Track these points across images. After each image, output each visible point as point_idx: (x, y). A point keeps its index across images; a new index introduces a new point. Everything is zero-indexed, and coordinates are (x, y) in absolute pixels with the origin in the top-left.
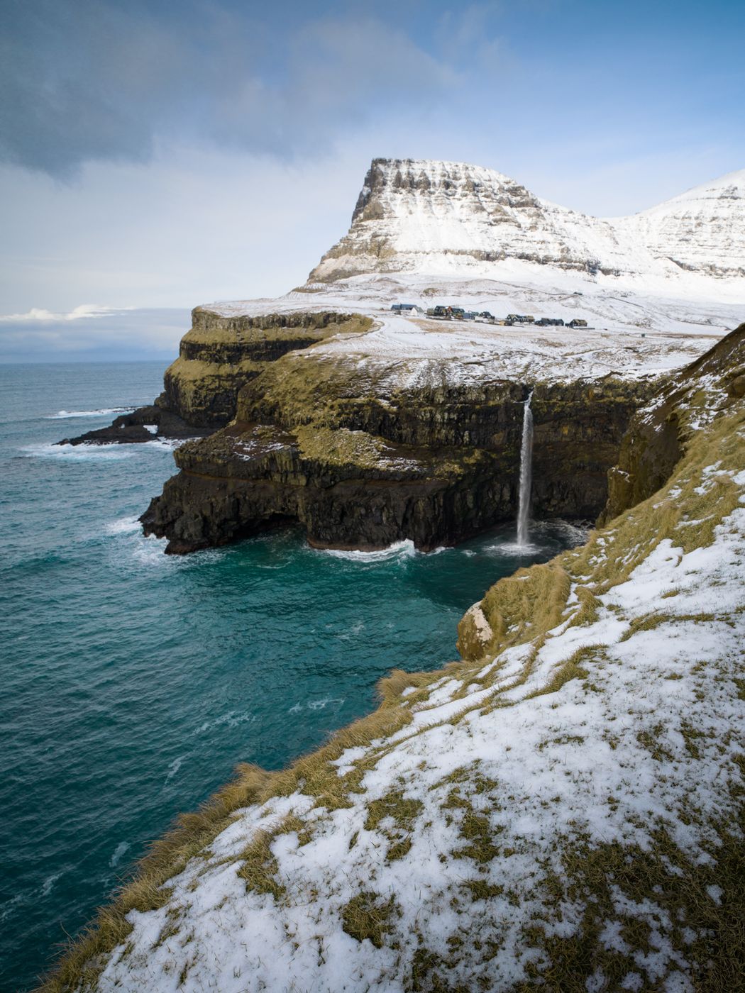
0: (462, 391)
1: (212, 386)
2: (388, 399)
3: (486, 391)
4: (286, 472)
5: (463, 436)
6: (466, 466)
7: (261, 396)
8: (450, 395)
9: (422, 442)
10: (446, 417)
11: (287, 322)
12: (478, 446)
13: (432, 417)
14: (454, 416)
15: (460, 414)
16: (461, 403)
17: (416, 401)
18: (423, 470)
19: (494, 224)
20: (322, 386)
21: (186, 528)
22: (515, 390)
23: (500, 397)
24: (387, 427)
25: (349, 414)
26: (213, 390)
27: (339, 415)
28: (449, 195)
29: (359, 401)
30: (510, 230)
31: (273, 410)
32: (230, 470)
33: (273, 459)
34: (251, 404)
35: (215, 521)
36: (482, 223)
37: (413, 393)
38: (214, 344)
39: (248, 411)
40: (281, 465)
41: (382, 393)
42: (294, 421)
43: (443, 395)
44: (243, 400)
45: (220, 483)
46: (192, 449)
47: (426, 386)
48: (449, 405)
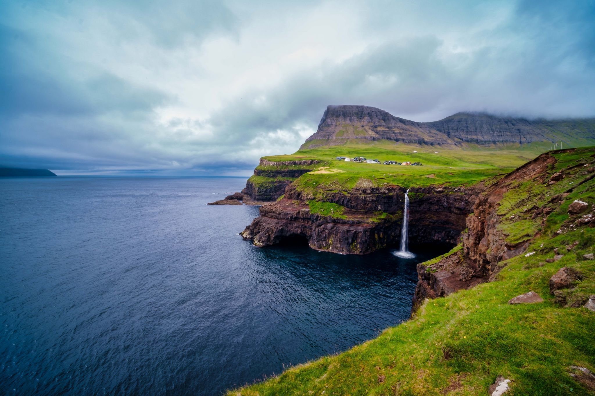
0: (377, 189)
1: (265, 186)
2: (346, 191)
3: (388, 189)
4: (304, 218)
5: (378, 207)
6: (379, 219)
7: (295, 189)
8: (373, 190)
9: (361, 208)
10: (371, 199)
11: (296, 163)
12: (384, 211)
13: (365, 198)
14: (375, 199)
16: (378, 193)
17: (358, 192)
18: (361, 220)
19: (376, 127)
20: (319, 186)
21: (262, 238)
22: (401, 189)
23: (394, 192)
24: (345, 202)
25: (330, 197)
26: (266, 187)
27: (326, 197)
28: (358, 117)
29: (334, 192)
30: (383, 129)
31: (299, 194)
32: (281, 216)
33: (299, 213)
34: (291, 192)
35: (273, 236)
36: (371, 127)
37: (357, 189)
38: (268, 171)
39: (289, 194)
40: (302, 215)
41: (344, 189)
42: (308, 198)
43: (370, 190)
44: (288, 190)
45: (276, 221)
46: (266, 207)
47: (363, 186)
48: (372, 194)
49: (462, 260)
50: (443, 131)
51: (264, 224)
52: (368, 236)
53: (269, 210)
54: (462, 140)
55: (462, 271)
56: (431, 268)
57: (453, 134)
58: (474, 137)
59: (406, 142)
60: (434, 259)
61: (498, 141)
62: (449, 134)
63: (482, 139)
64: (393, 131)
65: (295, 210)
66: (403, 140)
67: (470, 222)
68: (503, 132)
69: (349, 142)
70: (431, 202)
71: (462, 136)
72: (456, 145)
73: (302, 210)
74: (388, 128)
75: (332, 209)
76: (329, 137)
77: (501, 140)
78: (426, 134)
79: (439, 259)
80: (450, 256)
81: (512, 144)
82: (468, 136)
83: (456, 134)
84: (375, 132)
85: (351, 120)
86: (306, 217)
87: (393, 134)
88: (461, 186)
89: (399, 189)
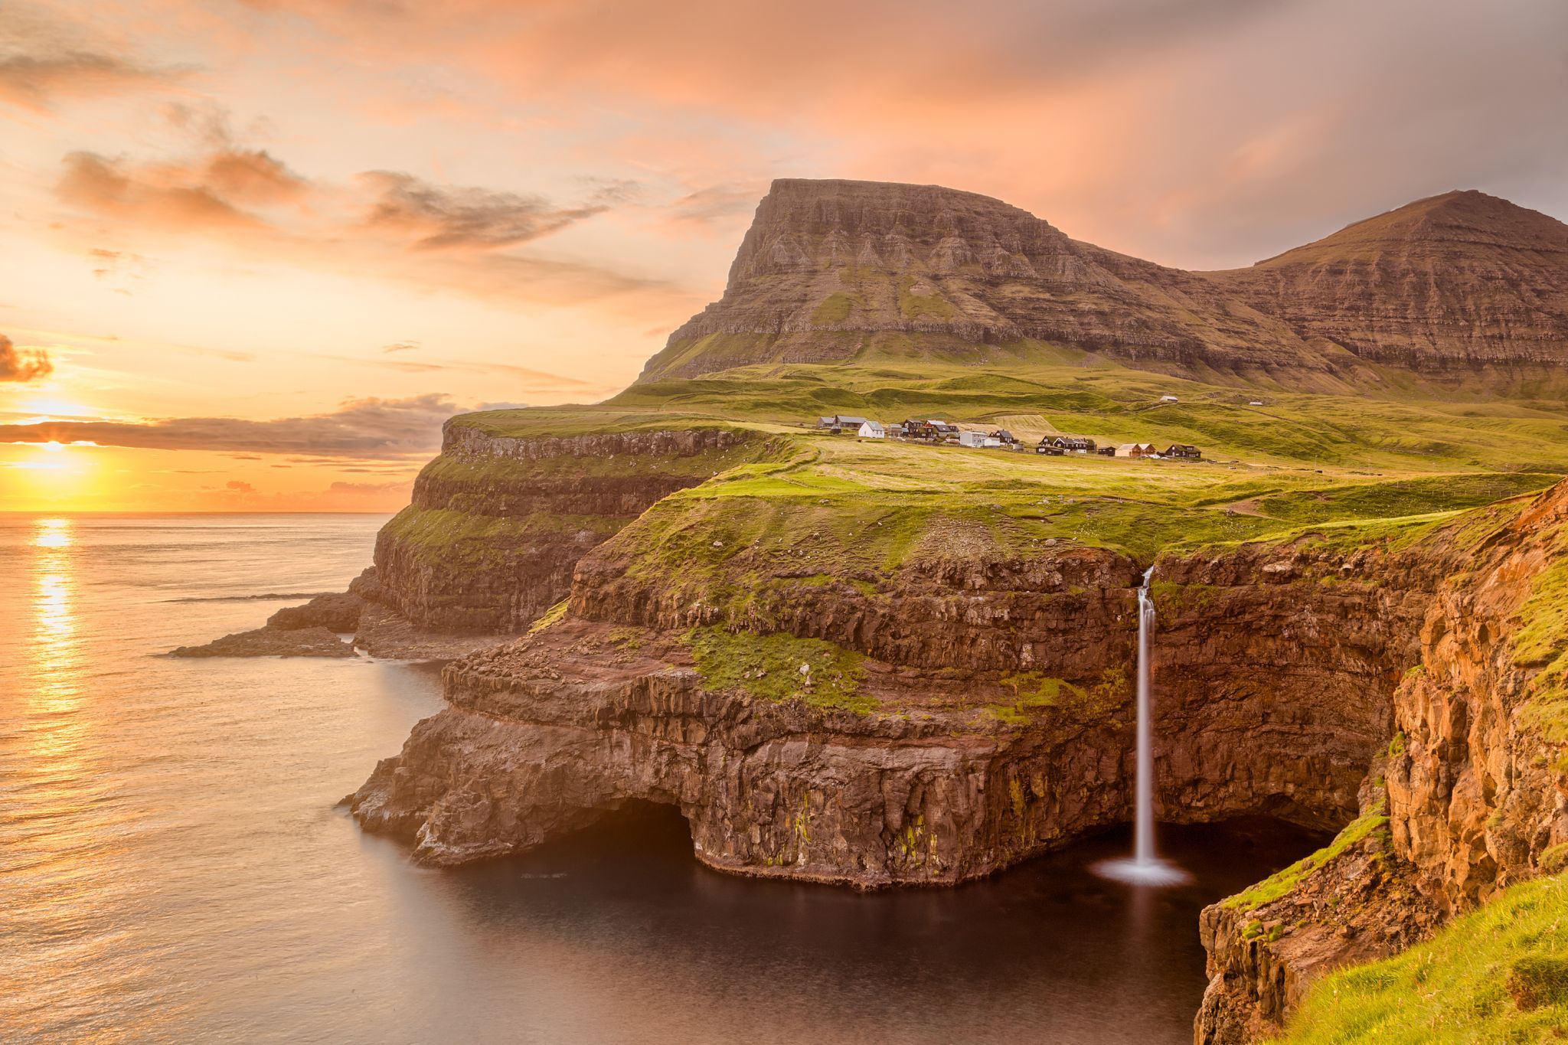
0: (1015, 568)
1: (473, 559)
2: (873, 580)
3: (1063, 568)
4: (668, 712)
5: (1021, 650)
6: (1029, 709)
7: (620, 572)
8: (996, 575)
9: (942, 661)
10: (988, 617)
11: (625, 445)
12: (1049, 672)
13: (962, 610)
14: (1005, 614)
15: (1012, 610)
16: (1017, 589)
17: (929, 584)
18: (941, 718)
19: (994, 282)
20: (742, 554)
21: (457, 821)
22: (1116, 565)
23: (1091, 578)
24: (869, 634)
25: (794, 607)
26: (473, 564)
27: (775, 609)
28: (912, 237)
29: (815, 583)
30: (1026, 291)
31: (643, 597)
32: (552, 708)
33: (643, 688)
34: (600, 585)
35: (513, 806)
36: (974, 281)
37: (922, 571)
38: (485, 481)
39: (592, 598)
40: (658, 700)
41: (860, 569)
42: (685, 617)
43: (981, 572)
44: (586, 577)
45: (530, 733)
46: (480, 664)
47: (947, 556)
48: (991, 593)
49: (1386, 877)
50: (1279, 312)
51: (468, 748)
52: (980, 791)
53: (492, 678)
54: (1355, 350)
55: (1389, 923)
56: (1262, 919)
57: (1316, 324)
58: (1399, 340)
59: (1130, 356)
60: (1272, 878)
61: (1491, 361)
62: (1300, 326)
63: (1432, 351)
64: (1072, 303)
65: (626, 678)
66: (1117, 345)
67: (1412, 705)
68: (1507, 322)
69: (873, 349)
70: (1248, 625)
71: (1353, 335)
72: (1331, 371)
73: (659, 674)
74: (1049, 290)
75: (805, 668)
76: (781, 324)
77: (1501, 356)
78: (1212, 320)
79: (1291, 880)
80: (1336, 860)
81: (1540, 371)
82: (1378, 337)
83: (1329, 324)
84: (993, 307)
85: (880, 249)
86: (680, 709)
87: (1071, 318)
88: (1366, 551)
89: (1113, 567)
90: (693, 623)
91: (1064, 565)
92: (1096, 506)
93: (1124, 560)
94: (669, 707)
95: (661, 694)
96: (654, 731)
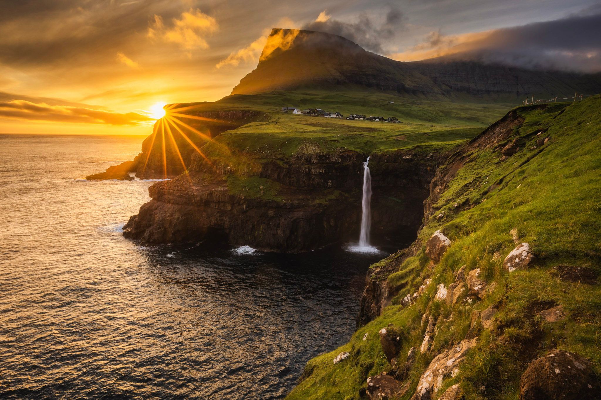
0: (327, 157)
2: (283, 160)
3: (342, 157)
4: (219, 202)
5: (328, 182)
6: (330, 200)
8: (321, 159)
9: (303, 185)
10: (318, 171)
12: (337, 189)
13: (310, 170)
14: (323, 171)
15: (326, 169)
16: (327, 163)
17: (300, 161)
18: (303, 203)
19: (341, 65)
20: (243, 152)
21: (153, 235)
23: (350, 160)
24: (281, 177)
25: (259, 168)
27: (253, 169)
29: (266, 161)
30: (350, 68)
31: (212, 165)
32: (184, 200)
33: (211, 194)
34: (200, 161)
35: (171, 230)
36: (335, 64)
37: (298, 157)
39: (197, 165)
40: (216, 197)
41: (279, 157)
42: (225, 171)
43: (316, 158)
44: (195, 158)
45: (176, 208)
46: (161, 186)
47: (306, 153)
48: (319, 164)
52: (314, 225)
53: (165, 191)
54: (451, 87)
57: (440, 79)
58: (465, 84)
61: (493, 91)
62: (435, 80)
63: (474, 87)
65: (206, 190)
66: (377, 85)
68: (499, 78)
70: (398, 174)
71: (451, 83)
72: (443, 94)
73: (216, 189)
74: (358, 67)
75: (261, 187)
77: (496, 89)
78: (407, 77)
81: (507, 94)
82: (458, 83)
83: (444, 79)
84: (340, 73)
86: (223, 200)
87: (364, 77)
88: (434, 153)
89: (357, 157)
90: (228, 173)
91: (342, 155)
92: (354, 137)
93: (361, 154)
94: (219, 199)
95: (217, 195)
96: (215, 206)
